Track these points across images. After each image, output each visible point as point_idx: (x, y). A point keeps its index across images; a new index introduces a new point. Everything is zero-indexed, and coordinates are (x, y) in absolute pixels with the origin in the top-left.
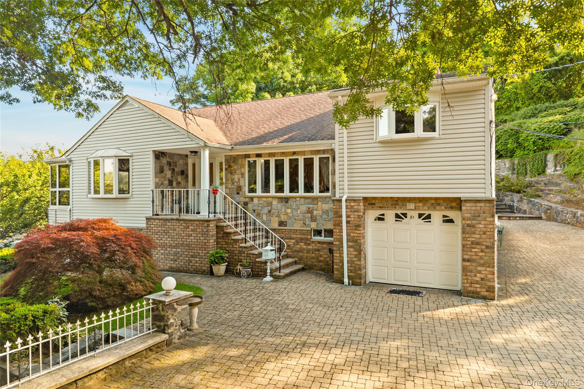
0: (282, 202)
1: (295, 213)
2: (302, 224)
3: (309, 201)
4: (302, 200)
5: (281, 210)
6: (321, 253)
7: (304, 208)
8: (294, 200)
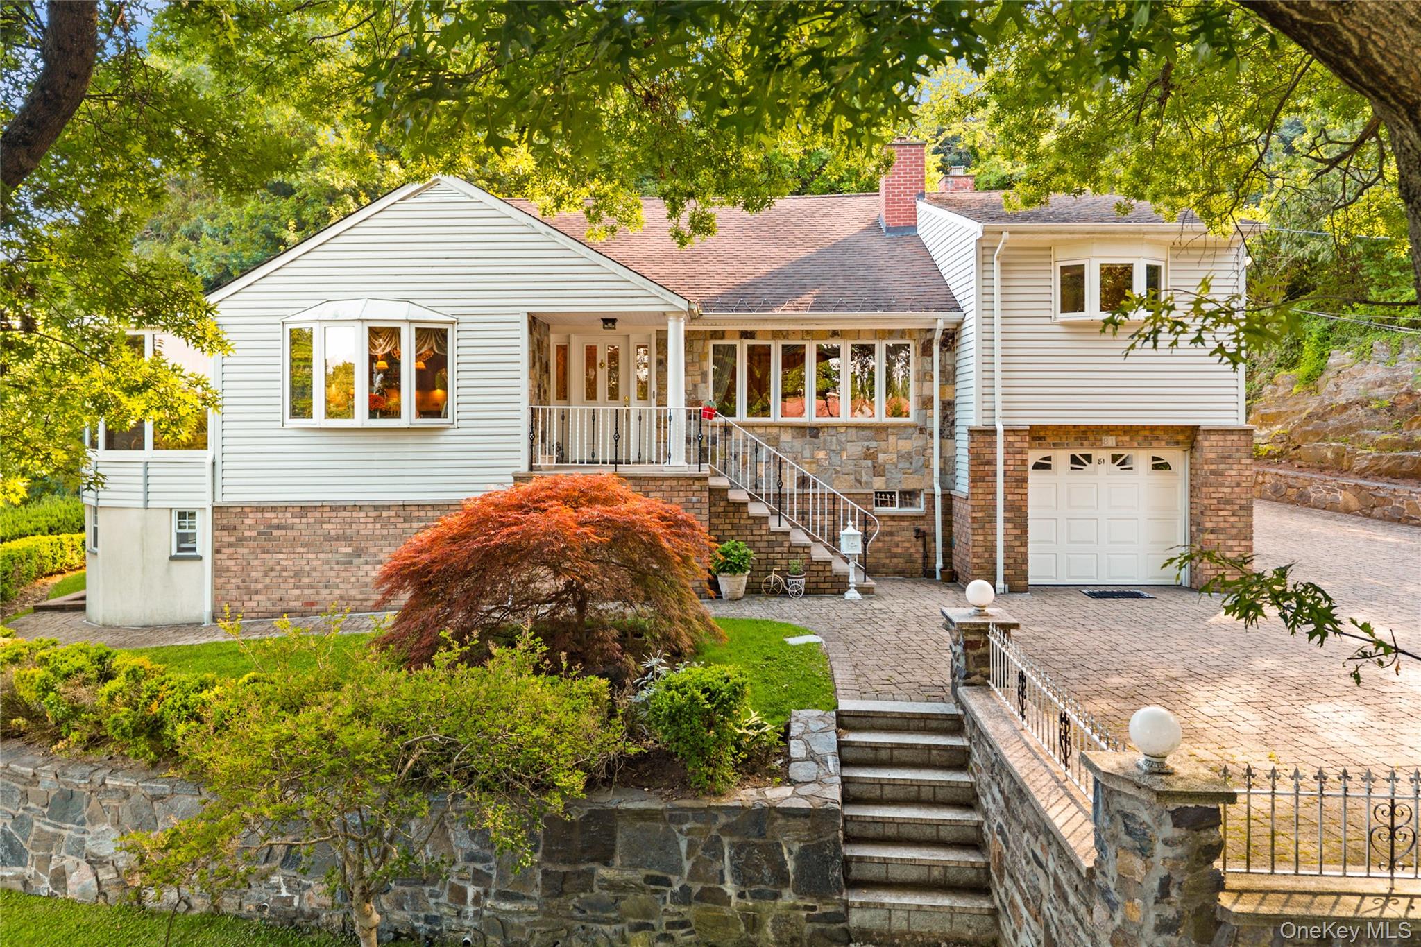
0: (804, 436)
1: (836, 460)
2: (853, 482)
3: (867, 433)
4: (854, 431)
5: (802, 453)
6: (897, 539)
7: (856, 449)
8: (832, 432)
